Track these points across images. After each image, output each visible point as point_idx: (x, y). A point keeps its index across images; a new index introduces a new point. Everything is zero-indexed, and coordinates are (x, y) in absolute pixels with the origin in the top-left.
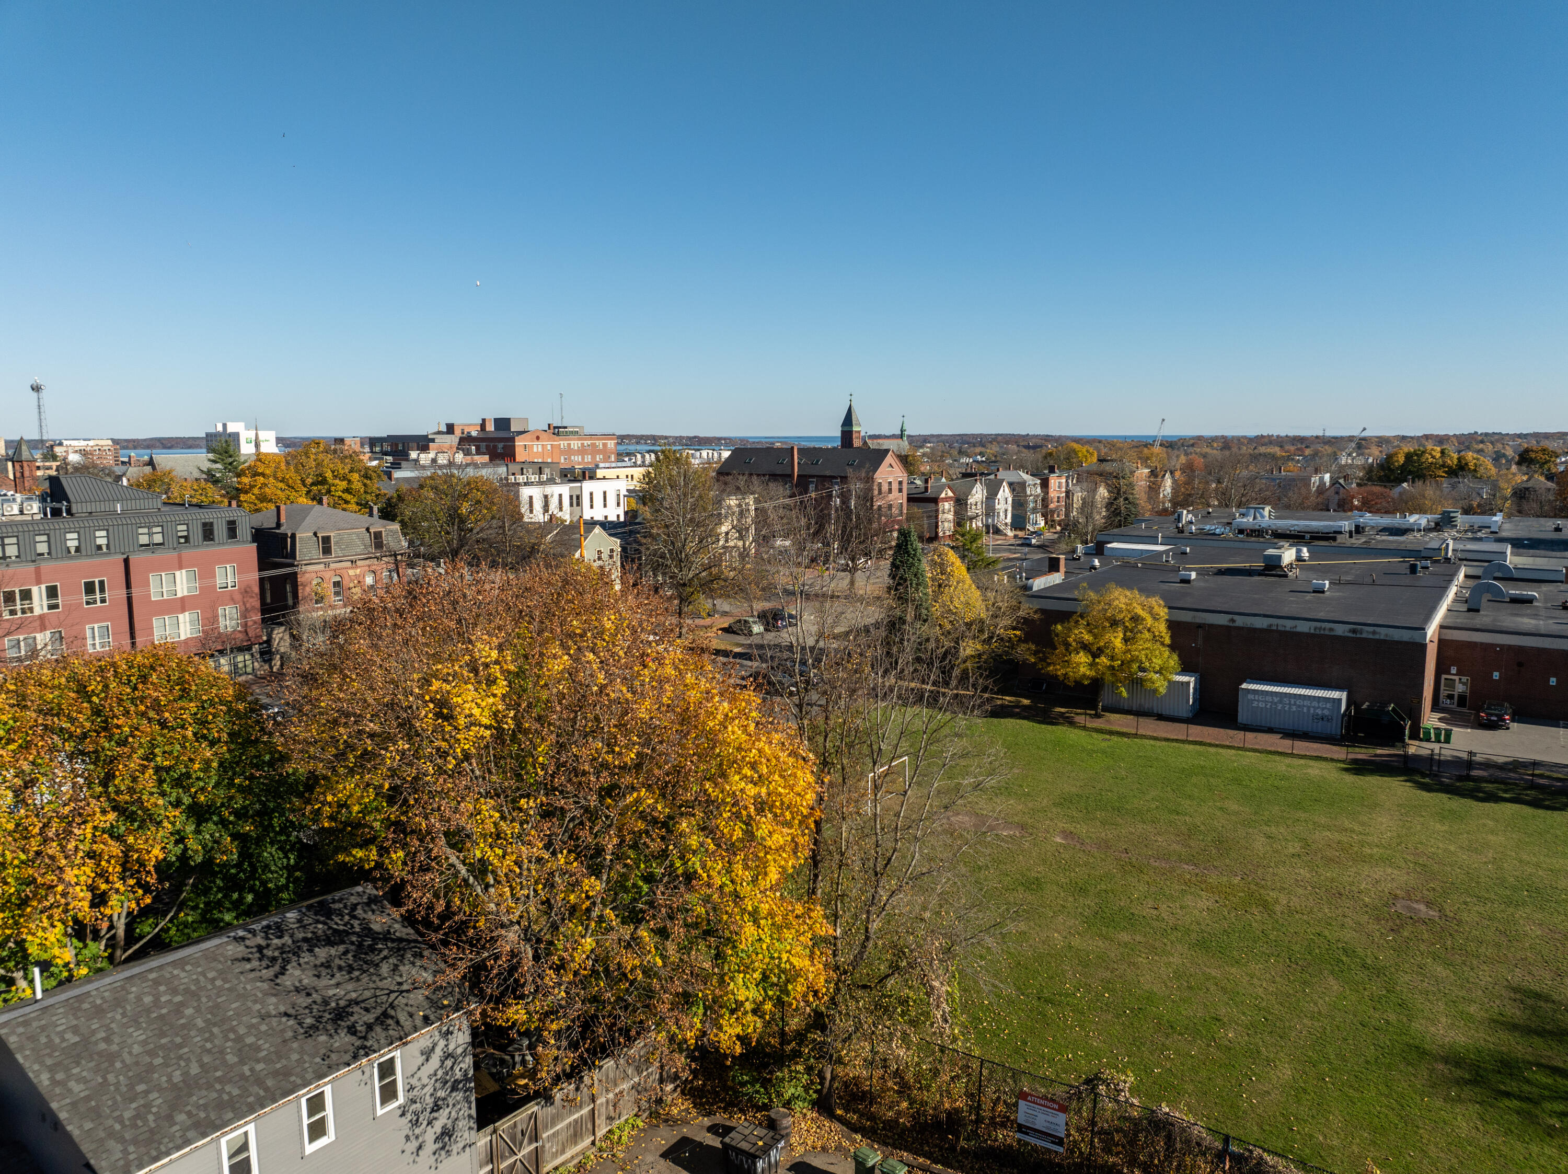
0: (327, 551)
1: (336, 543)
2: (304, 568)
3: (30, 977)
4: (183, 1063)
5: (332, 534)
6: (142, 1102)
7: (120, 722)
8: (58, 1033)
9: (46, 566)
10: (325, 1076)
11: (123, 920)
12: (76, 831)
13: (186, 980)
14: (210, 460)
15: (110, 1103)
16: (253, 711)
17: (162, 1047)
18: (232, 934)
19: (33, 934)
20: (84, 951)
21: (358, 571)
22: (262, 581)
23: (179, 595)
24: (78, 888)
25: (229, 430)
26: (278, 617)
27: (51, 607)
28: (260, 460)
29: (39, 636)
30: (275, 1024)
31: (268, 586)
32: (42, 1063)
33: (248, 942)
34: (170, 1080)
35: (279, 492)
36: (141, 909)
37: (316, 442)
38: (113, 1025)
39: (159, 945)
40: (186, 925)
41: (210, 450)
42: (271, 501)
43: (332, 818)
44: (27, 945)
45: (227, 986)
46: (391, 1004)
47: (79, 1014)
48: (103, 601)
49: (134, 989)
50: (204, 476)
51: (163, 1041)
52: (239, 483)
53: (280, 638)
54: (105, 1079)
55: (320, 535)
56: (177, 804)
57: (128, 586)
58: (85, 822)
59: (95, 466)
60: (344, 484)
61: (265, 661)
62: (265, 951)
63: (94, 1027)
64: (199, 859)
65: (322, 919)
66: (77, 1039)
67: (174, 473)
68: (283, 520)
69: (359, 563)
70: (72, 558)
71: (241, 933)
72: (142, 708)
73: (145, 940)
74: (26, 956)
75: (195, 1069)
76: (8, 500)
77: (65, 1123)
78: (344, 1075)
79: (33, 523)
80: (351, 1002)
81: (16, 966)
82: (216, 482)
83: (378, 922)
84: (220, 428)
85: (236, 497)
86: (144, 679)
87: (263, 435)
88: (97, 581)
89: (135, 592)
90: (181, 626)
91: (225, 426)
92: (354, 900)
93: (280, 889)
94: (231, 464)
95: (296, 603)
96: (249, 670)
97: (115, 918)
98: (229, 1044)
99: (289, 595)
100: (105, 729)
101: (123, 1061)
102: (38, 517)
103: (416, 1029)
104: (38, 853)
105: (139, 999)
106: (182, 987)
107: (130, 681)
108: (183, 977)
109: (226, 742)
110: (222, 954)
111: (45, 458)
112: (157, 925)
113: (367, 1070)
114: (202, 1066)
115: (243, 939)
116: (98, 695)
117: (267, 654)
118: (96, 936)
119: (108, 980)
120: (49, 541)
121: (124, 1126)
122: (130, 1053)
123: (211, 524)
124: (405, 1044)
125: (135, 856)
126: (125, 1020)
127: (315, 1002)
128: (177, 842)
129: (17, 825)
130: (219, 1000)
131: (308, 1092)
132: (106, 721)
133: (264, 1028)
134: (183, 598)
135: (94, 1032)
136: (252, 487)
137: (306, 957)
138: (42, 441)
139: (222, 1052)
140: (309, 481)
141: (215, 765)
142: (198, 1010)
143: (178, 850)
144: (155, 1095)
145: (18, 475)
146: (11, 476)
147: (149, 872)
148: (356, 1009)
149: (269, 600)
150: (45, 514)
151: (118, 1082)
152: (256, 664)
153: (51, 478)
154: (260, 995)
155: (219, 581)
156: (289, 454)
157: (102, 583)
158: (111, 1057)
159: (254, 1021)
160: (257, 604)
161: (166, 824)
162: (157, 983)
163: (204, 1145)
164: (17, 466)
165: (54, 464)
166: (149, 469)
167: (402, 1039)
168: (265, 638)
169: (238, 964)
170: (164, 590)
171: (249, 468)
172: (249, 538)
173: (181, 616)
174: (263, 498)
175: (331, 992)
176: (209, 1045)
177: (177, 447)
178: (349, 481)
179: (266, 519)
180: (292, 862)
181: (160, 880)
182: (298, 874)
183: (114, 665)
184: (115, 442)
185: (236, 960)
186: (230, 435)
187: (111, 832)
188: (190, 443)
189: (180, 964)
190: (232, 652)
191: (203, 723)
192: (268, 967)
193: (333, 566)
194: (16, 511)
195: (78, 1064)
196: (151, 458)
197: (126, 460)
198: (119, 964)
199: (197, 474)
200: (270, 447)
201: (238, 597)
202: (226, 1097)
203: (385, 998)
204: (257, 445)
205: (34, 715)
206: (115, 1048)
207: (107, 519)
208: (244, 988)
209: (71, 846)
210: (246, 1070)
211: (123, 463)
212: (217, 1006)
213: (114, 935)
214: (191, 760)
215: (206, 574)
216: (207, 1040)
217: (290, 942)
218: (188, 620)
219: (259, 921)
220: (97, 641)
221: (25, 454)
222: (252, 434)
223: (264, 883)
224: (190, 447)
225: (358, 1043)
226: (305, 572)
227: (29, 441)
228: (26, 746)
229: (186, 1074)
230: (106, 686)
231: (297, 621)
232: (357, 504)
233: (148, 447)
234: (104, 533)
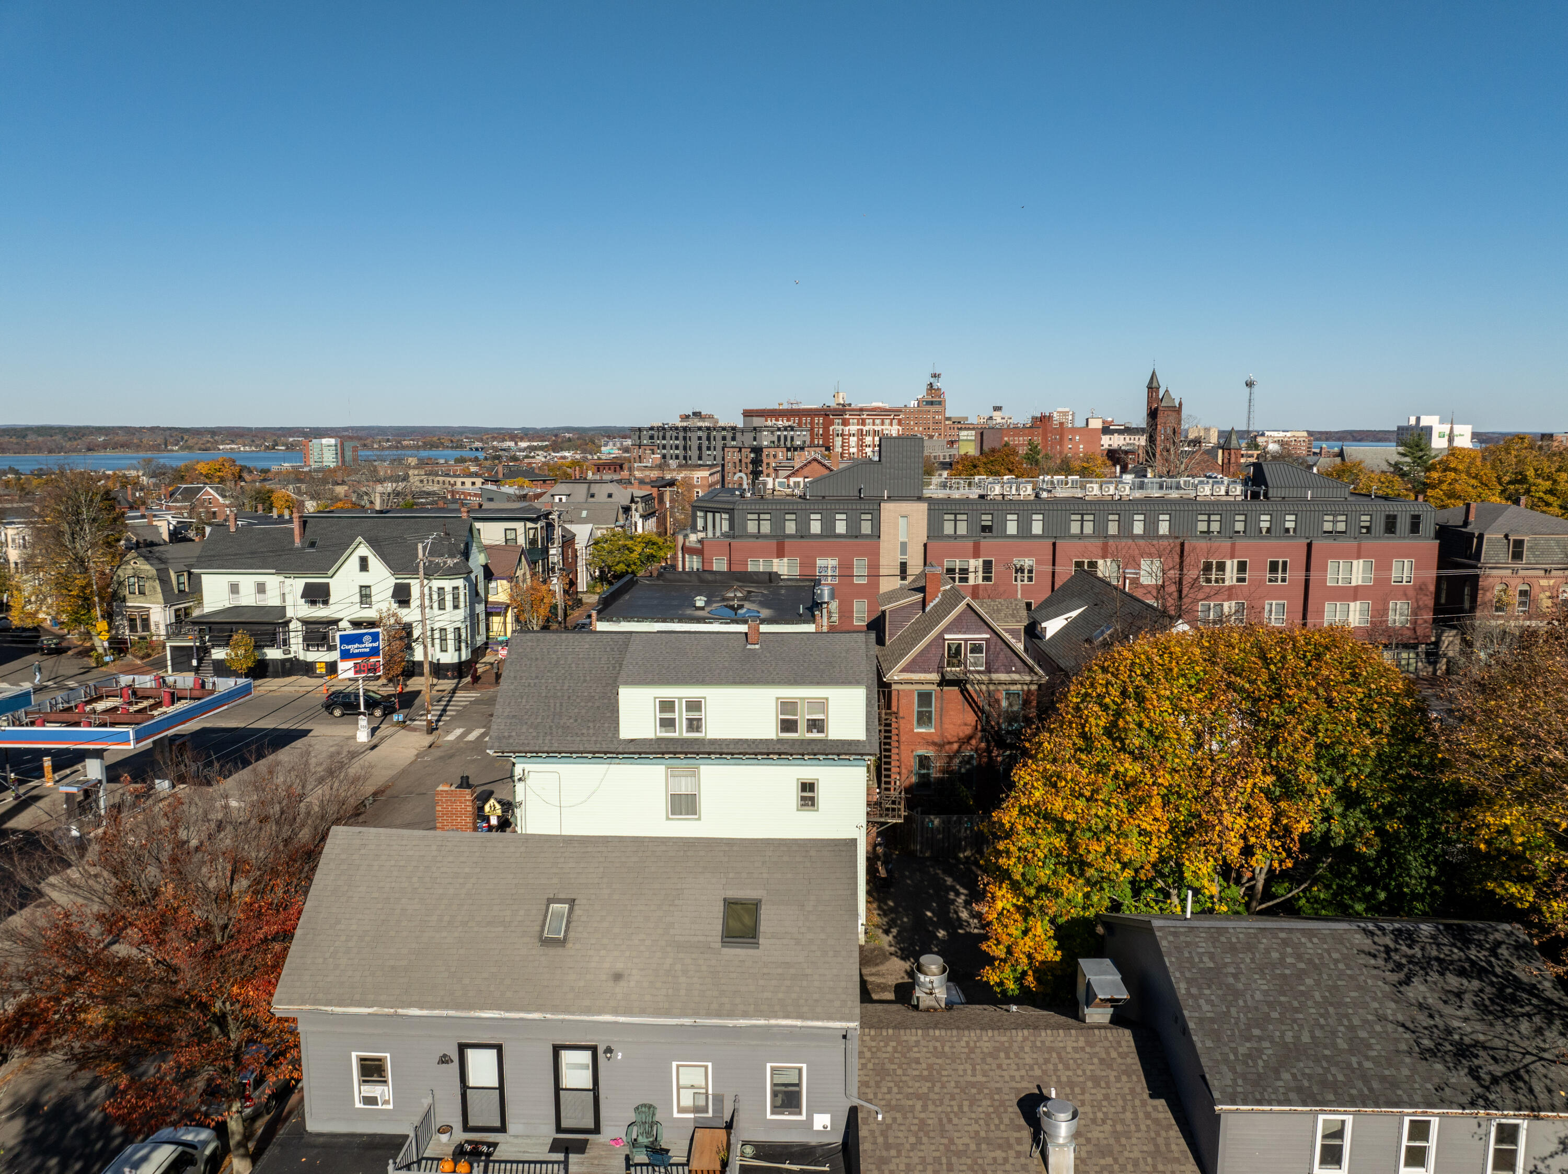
0: (1517, 555)
1: (1529, 548)
2: (1488, 572)
3: (1182, 896)
4: (1296, 1027)
5: (1526, 538)
6: (1255, 1045)
7: (1291, 693)
8: (1198, 953)
9: (1240, 543)
10: (1435, 1107)
11: (1263, 876)
12: (1239, 782)
13: (1311, 951)
14: (1399, 453)
15: (1229, 1033)
16: (1419, 709)
17: (1280, 1003)
18: (1362, 925)
19: (1192, 862)
20: (1227, 891)
21: (1552, 582)
22: (1439, 579)
23: (1354, 584)
24: (1232, 834)
25: (1422, 424)
26: (1452, 619)
27: (1239, 580)
28: (1453, 455)
29: (1226, 605)
30: (1390, 1030)
31: (1444, 586)
32: (1182, 973)
33: (1376, 939)
34: (1282, 1037)
35: (1470, 489)
36: (1282, 871)
37: (1521, 437)
38: (1242, 966)
39: (1289, 909)
40: (1317, 900)
41: (1400, 443)
42: (1459, 498)
43: (1488, 843)
44: (1184, 868)
45: (1349, 972)
46: (1526, 1066)
47: (1217, 944)
48: (1284, 580)
49: (1264, 941)
50: (1392, 469)
51: (1282, 999)
52: (1428, 478)
53: (1450, 641)
54: (1229, 1011)
55: (1511, 538)
56: (1330, 782)
57: (1308, 569)
58: (1246, 777)
59: (1290, 455)
60: (1548, 484)
61: (1429, 663)
62: (1392, 954)
63: (1227, 960)
64: (1339, 842)
65: (1459, 944)
66: (1212, 965)
67: (1362, 465)
68: (1472, 518)
69: (1554, 573)
70: (1263, 538)
71: (1371, 926)
72: (1313, 683)
73: (1278, 901)
74: (1182, 878)
75: (1306, 1038)
76: (1217, 482)
77: (1192, 1032)
78: (1456, 1116)
79: (1235, 503)
80: (1476, 1044)
81: (1173, 883)
82: (1403, 475)
83: (1525, 971)
84: (1413, 421)
85: (1423, 492)
86: (1318, 656)
87: (1458, 429)
88: (1281, 561)
89: (1314, 575)
90: (1351, 614)
91: (1418, 419)
92: (1498, 936)
93: (1416, 897)
94: (1420, 458)
95: (1473, 609)
96: (1412, 669)
97: (1257, 871)
98: (1342, 1029)
99: (1467, 598)
100: (1278, 696)
101: (1245, 1001)
102: (1239, 499)
103: (1553, 1108)
104: (1207, 793)
105: (1267, 951)
106: (1307, 956)
107: (1305, 656)
108: (1310, 947)
109: (1387, 735)
110: (1348, 940)
111: (1249, 447)
112: (1291, 890)
113: (1484, 1124)
114: (1313, 1037)
115: (1372, 934)
116: (1275, 664)
117: (1433, 656)
118: (1238, 882)
119: (1244, 924)
120: (1245, 521)
121: (1237, 1059)
122: (1252, 996)
123: (1395, 517)
124: (1537, 1118)
125: (1285, 821)
126: (1253, 966)
127: (1436, 1026)
128: (1324, 820)
129: (1194, 764)
130: (1339, 983)
131: (1414, 1114)
132: (1279, 689)
133: (1378, 1028)
134: (1357, 587)
135: (1226, 965)
136: (1441, 482)
137: (1434, 976)
138: (1248, 432)
139: (1334, 1033)
140: (1506, 479)
141: (1373, 754)
142: (1318, 983)
143: (1323, 827)
144: (1266, 1044)
145: (1226, 461)
146: (1220, 462)
147: (1293, 839)
148: (1482, 1053)
149: (1443, 601)
150: (1246, 497)
151: (1239, 1018)
152: (1420, 664)
153: (1254, 464)
154: (1380, 994)
155: (1395, 574)
156: (1486, 449)
157: (1285, 563)
158: (1237, 994)
159: (1370, 1017)
160: (1430, 602)
161: (1316, 799)
162: (1285, 943)
163: (1302, 1112)
164: (1226, 453)
165: (1256, 453)
166: (1338, 460)
167: (1534, 1110)
168: (1433, 639)
169: (1363, 956)
170: (1340, 577)
171: (1440, 462)
172: (1432, 534)
173: (1352, 604)
174: (1452, 495)
175: (1456, 1024)
176: (1322, 1021)
177: (1367, 440)
178: (1555, 481)
179: (1453, 516)
180: (1433, 873)
181: (1302, 851)
182: (1437, 888)
183: (1294, 639)
184: (1310, 433)
185: (1363, 952)
186: (1422, 429)
187: (1267, 793)
188: (1380, 436)
189: (1310, 934)
190: (1397, 647)
191: (1368, 711)
192: (1392, 971)
193: (1521, 573)
194: (1223, 492)
195: (1209, 987)
196: (1342, 450)
197: (1317, 451)
198: (1253, 913)
199: (1385, 467)
200: (1464, 441)
201: (1411, 593)
202: (1330, 1078)
203: (1519, 1057)
204: (1451, 439)
205: (1220, 671)
206: (1240, 986)
207: (1296, 504)
208: (1365, 981)
209: (1233, 794)
210: (1354, 1060)
211: (1315, 453)
212: (1336, 987)
213: (1254, 886)
214: (1351, 743)
215: (1383, 566)
216: (1321, 1015)
217: (1419, 955)
218: (1358, 608)
219: (1391, 921)
220: (1273, 617)
221: (1234, 443)
222: (1446, 428)
223: (1400, 886)
224: (1379, 440)
225: (1479, 1090)
226: (1489, 576)
227: (1238, 432)
228: (1212, 697)
229: (1297, 1038)
230: (1284, 657)
231: (1472, 626)
232: (1561, 507)
233: (1339, 439)
234: (1293, 517)
